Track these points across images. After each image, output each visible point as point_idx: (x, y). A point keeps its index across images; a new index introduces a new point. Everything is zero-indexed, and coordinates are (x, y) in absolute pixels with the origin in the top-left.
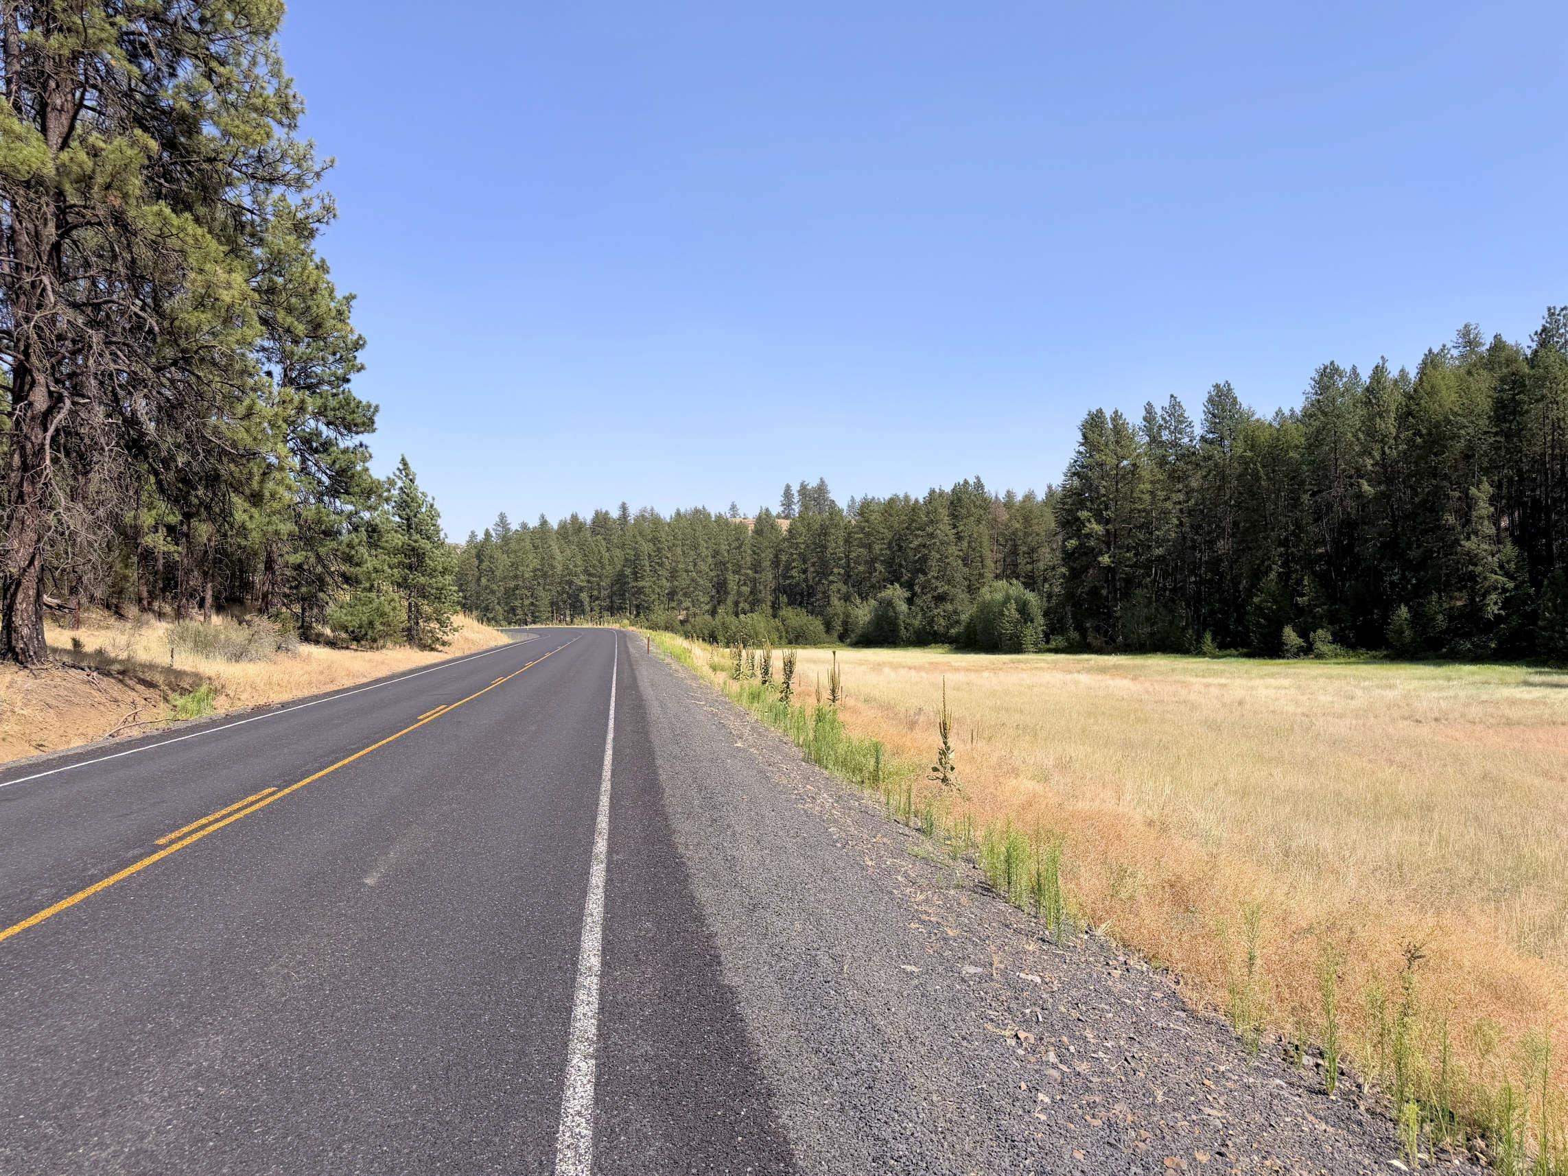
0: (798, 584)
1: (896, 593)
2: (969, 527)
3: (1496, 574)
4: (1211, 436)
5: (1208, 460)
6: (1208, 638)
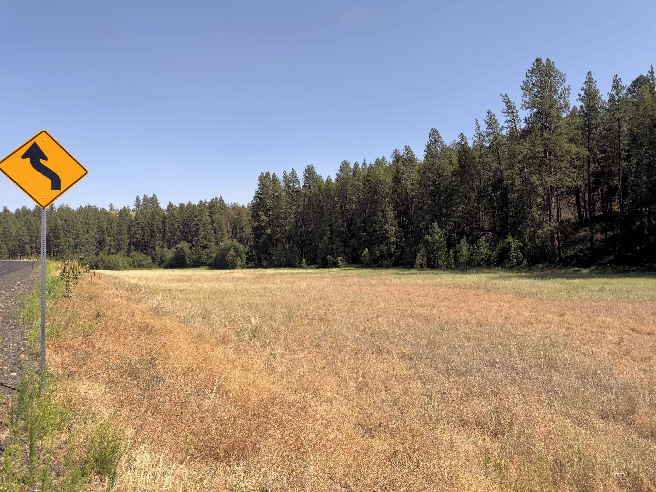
0: (139, 241)
1: (184, 245)
2: (217, 217)
3: (394, 237)
4: (306, 185)
5: (305, 194)
6: (304, 261)
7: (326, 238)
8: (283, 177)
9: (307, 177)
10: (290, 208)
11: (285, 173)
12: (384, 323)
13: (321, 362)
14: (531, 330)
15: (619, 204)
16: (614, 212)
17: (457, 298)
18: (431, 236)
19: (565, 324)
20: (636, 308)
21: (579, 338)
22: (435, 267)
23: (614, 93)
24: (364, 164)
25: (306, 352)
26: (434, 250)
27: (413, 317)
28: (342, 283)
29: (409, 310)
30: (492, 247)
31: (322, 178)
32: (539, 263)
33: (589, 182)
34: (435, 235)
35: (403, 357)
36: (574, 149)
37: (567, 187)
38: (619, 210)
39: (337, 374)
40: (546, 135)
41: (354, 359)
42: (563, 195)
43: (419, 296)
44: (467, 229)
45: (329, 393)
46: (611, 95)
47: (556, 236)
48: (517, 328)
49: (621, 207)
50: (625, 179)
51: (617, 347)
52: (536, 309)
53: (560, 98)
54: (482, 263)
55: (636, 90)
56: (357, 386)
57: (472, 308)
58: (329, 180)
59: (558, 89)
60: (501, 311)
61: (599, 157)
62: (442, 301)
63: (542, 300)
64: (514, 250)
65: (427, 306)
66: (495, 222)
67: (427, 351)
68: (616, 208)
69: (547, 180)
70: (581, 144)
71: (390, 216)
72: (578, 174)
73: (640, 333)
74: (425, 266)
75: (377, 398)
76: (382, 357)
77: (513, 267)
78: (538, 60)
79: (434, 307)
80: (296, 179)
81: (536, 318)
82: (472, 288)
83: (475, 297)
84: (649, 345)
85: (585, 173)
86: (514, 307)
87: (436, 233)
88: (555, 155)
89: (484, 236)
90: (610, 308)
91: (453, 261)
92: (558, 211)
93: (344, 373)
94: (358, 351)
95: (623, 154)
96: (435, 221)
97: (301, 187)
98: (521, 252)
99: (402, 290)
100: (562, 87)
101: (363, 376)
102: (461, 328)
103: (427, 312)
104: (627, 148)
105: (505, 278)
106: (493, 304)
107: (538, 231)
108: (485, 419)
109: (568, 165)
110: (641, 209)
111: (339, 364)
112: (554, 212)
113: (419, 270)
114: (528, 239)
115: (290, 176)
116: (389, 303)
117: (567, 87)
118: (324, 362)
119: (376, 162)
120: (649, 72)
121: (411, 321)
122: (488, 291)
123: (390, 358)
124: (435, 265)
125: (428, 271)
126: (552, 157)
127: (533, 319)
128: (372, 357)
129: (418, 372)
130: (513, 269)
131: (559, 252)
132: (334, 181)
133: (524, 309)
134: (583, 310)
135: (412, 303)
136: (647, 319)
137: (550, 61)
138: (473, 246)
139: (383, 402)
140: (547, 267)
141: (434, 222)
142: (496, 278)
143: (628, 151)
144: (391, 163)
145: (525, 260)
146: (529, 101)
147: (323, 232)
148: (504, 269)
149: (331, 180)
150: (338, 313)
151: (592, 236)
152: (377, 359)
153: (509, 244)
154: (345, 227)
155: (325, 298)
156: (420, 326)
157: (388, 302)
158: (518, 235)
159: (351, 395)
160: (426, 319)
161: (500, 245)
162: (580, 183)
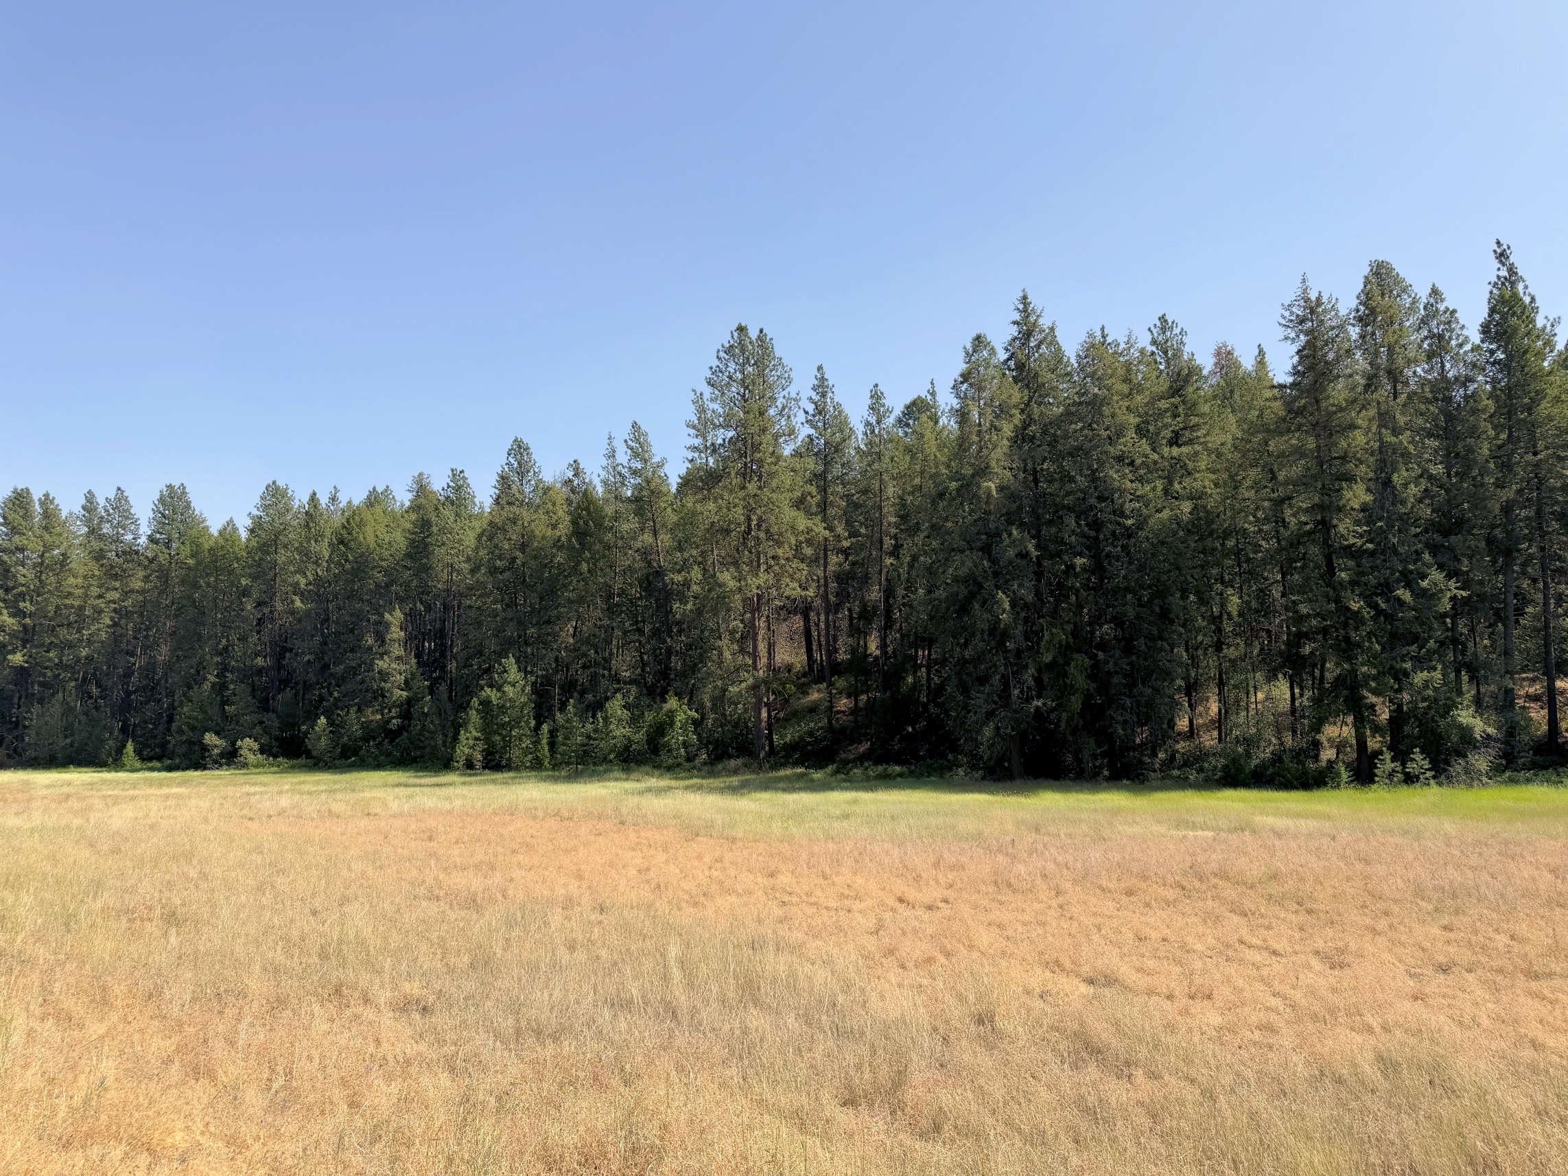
3: (402, 690)
4: (158, 536)
5: (151, 561)
6: (130, 747)
7: (207, 686)
8: (84, 508)
9: (164, 516)
10: (100, 596)
11: (90, 497)
12: (359, 919)
13: (160, 1045)
14: (710, 913)
15: (878, 640)
16: (871, 655)
17: (550, 844)
18: (499, 690)
19: (778, 895)
20: (906, 854)
21: (804, 924)
22: (504, 767)
23: (873, 420)
24: (333, 499)
25: (114, 1017)
26: (503, 726)
27: (438, 899)
28: (244, 812)
29: (430, 881)
30: (634, 721)
31: (208, 523)
32: (730, 757)
33: (826, 591)
34: (507, 688)
35: (404, 1006)
36: (802, 523)
37: (788, 598)
38: (878, 652)
39: (211, 1075)
40: (752, 487)
41: (264, 1025)
42: (779, 614)
43: (457, 842)
44: (583, 678)
45: (179, 1136)
46: (868, 424)
47: (765, 700)
48: (679, 909)
49: (883, 646)
50: (889, 593)
51: (873, 939)
52: (721, 861)
53: (781, 414)
54: (612, 756)
55: (911, 422)
56: (266, 1103)
57: (583, 867)
58: (229, 531)
59: (777, 396)
60: (648, 869)
61: (846, 544)
62: (514, 851)
63: (734, 840)
64: (681, 728)
65: (477, 867)
66: (644, 664)
67: (470, 986)
68: (873, 647)
69: (750, 581)
70: (816, 514)
71: (395, 636)
72: (809, 574)
73: (914, 907)
74: (478, 765)
75: (327, 1128)
76: (348, 1012)
77: (679, 765)
78: (741, 329)
79: (492, 868)
80: (127, 518)
81: (721, 883)
82: (588, 815)
83: (592, 838)
84: (929, 931)
85: (820, 573)
86: (676, 859)
87: (510, 683)
88: (767, 531)
89: (619, 696)
90: (860, 854)
91: (547, 754)
92: (771, 647)
93: (231, 1069)
94: (280, 1002)
95: (888, 543)
96: (511, 655)
97: (143, 540)
98: (694, 732)
99: (413, 827)
100: (785, 393)
101: (289, 1073)
102: (556, 918)
103: (476, 883)
104: (893, 531)
105: (660, 791)
106: (633, 853)
107: (731, 689)
108: (600, 1144)
109: (790, 554)
110: (916, 652)
111: (219, 1045)
112: (762, 647)
113: (461, 775)
114: (708, 704)
115: (109, 508)
116: (378, 863)
117: (793, 395)
118: (170, 1045)
119: (369, 498)
120: (928, 392)
121: (433, 909)
122: (622, 823)
123: (369, 1014)
124: (504, 763)
125: (485, 777)
126: (762, 535)
127: (714, 887)
128: (319, 1015)
129: (441, 1042)
130: (677, 770)
131: (770, 734)
132: (244, 535)
133: (696, 863)
134: (812, 860)
135: (438, 859)
136: (924, 875)
137: (766, 335)
138: (594, 716)
139: (341, 1138)
140: (746, 766)
141: (508, 657)
142: (641, 793)
143: (895, 537)
144: (407, 504)
145: (704, 751)
146: (721, 410)
147: (200, 668)
148: (657, 773)
149: (235, 529)
150: (227, 898)
151: (830, 701)
152: (333, 1021)
153: (671, 714)
154: (265, 657)
155: (189, 856)
156: (456, 920)
157: (374, 862)
158: (690, 695)
159: (247, 1131)
160: (473, 903)
161: (649, 717)
162: (811, 593)
